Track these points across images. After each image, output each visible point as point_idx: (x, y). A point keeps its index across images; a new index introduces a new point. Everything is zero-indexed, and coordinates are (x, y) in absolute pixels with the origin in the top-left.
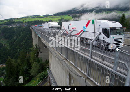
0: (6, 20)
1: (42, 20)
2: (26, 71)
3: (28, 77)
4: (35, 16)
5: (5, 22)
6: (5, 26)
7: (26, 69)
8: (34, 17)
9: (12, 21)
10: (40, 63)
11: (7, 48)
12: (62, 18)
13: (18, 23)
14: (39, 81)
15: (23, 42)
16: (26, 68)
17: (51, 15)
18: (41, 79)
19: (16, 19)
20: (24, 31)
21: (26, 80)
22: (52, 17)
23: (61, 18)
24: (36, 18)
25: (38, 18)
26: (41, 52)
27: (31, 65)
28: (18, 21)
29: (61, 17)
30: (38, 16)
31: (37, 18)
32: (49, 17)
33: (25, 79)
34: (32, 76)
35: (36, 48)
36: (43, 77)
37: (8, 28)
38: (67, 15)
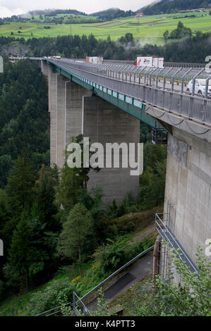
1: (92, 37)
2: (36, 238)
3: (40, 261)
4: (59, 16)
7: (35, 230)
8: (54, 17)
10: (94, 210)
12: (180, 25)
14: (101, 276)
15: (9, 125)
16: (38, 226)
17: (130, 14)
18: (109, 268)
20: (15, 77)
21: (35, 272)
22: (134, 20)
23: (176, 27)
25: (73, 26)
27: (56, 216)
29: (177, 21)
30: (74, 17)
31: (68, 26)
32: (123, 21)
33: (30, 269)
34: (61, 256)
36: (118, 260)
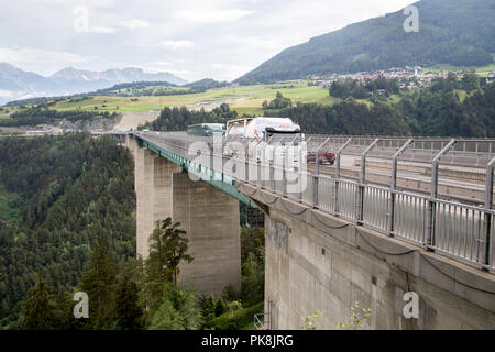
0: (16, 103)
1: (184, 109)
4: (148, 88)
5: (12, 112)
6: (13, 130)
9: (46, 106)
11: (11, 234)
12: (279, 95)
13: (73, 117)
17: (224, 84)
19: (62, 99)
20: (97, 154)
23: (275, 97)
24: (156, 95)
25: (163, 97)
26: (189, 258)
28: (73, 108)
29: (275, 91)
30: (165, 89)
31: (158, 98)
35: (167, 234)
37: (23, 140)
38: (306, 82)
